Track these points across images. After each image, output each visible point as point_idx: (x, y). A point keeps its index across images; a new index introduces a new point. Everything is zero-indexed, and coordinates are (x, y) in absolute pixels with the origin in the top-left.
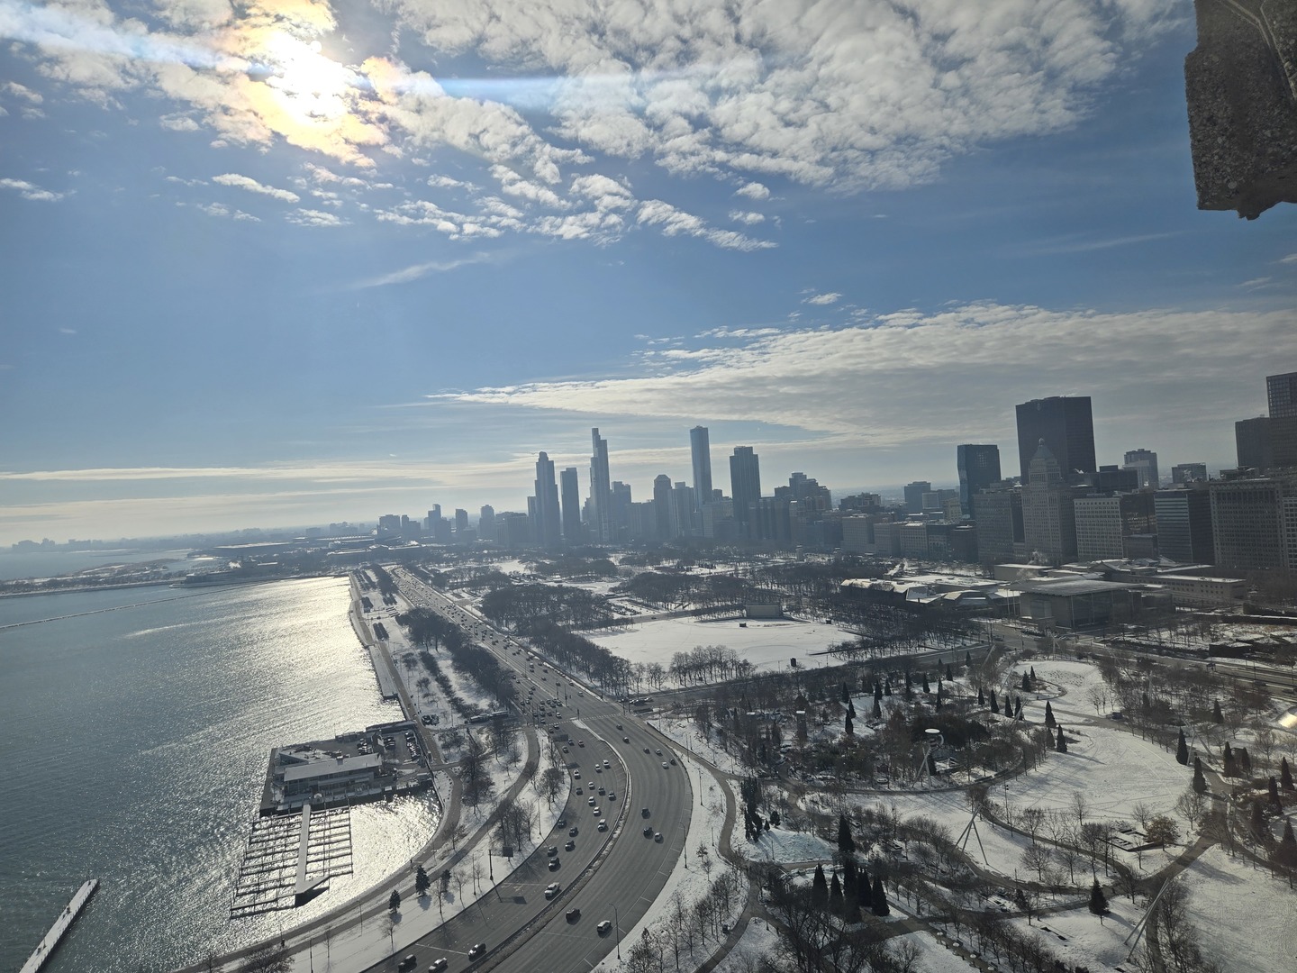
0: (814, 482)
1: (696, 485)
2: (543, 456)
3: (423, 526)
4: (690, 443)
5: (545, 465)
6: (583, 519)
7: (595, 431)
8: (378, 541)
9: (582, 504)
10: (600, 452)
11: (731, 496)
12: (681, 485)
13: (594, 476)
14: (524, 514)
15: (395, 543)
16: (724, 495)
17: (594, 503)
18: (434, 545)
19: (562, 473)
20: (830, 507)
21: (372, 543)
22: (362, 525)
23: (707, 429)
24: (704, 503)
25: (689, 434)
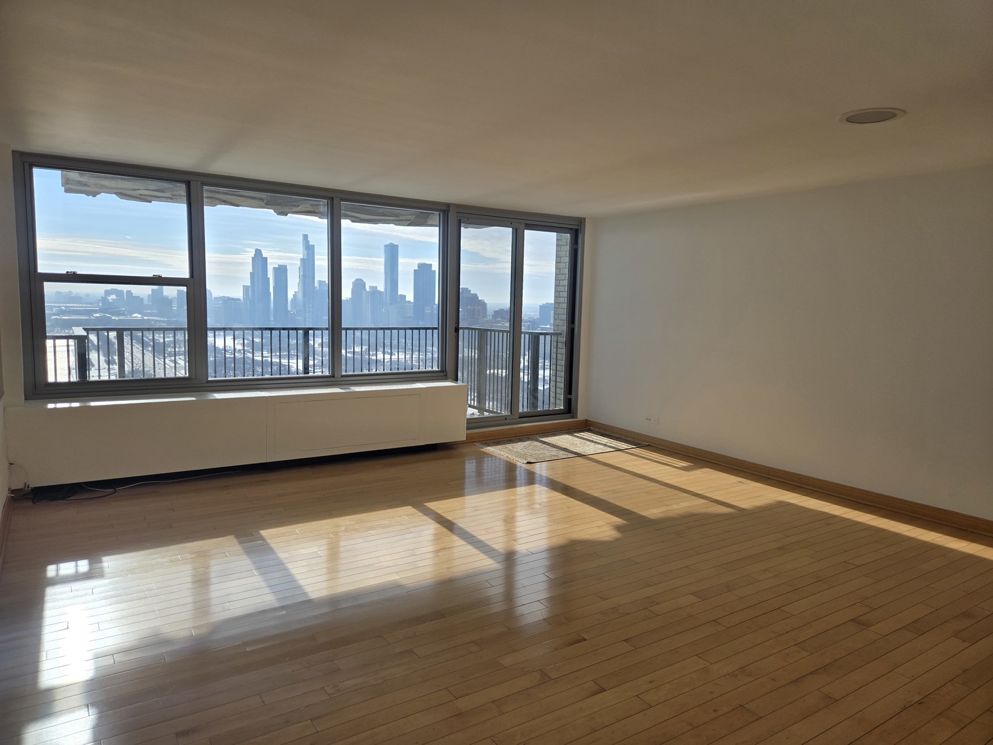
0: (475, 296)
1: (386, 289)
2: (258, 252)
3: (146, 302)
4: (383, 256)
5: (259, 260)
6: (291, 307)
7: (305, 237)
8: (101, 311)
9: (290, 296)
10: (308, 254)
11: (412, 301)
12: (374, 289)
13: (302, 273)
14: (239, 300)
15: (118, 314)
16: (407, 300)
17: (300, 296)
18: (155, 318)
19: (275, 268)
20: (485, 315)
21: (96, 312)
22: (87, 295)
23: (398, 246)
24: (391, 304)
25: (383, 247)
